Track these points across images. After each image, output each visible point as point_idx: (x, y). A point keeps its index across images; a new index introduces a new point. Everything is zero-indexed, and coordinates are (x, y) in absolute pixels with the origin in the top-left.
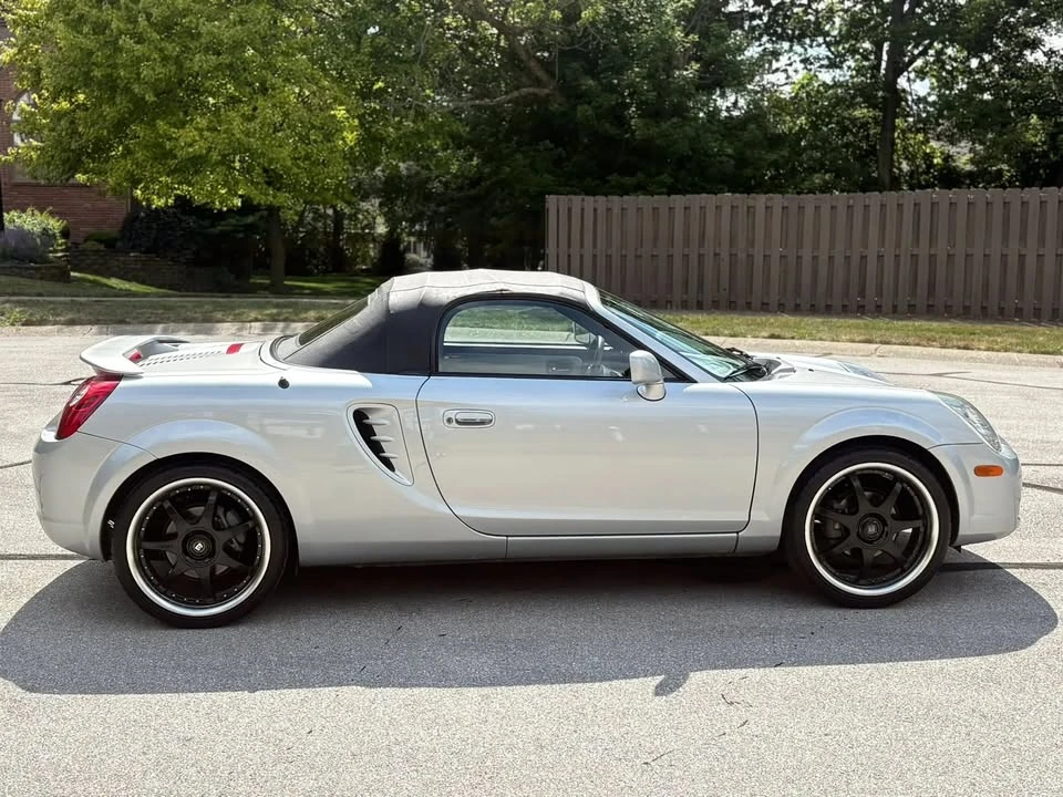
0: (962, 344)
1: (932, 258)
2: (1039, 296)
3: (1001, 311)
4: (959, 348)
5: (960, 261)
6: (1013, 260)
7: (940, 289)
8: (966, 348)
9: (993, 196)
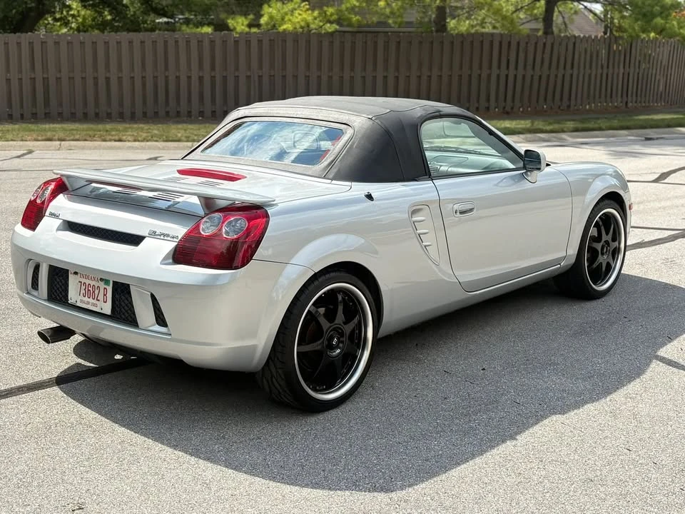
0: (117, 138)
1: (46, 81)
2: (121, 104)
3: (97, 115)
4: (115, 141)
5: (65, 82)
6: (102, 81)
7: (53, 102)
8: (120, 140)
9: (84, 38)
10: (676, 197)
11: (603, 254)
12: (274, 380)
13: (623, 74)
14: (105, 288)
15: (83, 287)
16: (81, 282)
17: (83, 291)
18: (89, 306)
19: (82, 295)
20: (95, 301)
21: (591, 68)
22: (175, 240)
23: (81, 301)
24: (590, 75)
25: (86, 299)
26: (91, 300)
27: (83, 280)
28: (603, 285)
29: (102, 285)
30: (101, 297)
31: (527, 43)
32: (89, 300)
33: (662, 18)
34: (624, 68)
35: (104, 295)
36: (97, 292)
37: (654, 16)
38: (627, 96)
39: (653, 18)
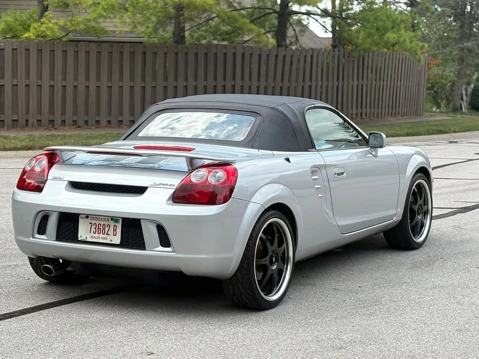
10: (442, 187)
11: (418, 214)
12: (239, 284)
13: (357, 86)
14: (114, 225)
15: (93, 227)
16: (92, 223)
17: (93, 229)
18: (99, 240)
19: (92, 232)
20: (105, 236)
21: (327, 80)
22: (172, 187)
23: (92, 237)
24: (327, 87)
25: (97, 235)
26: (101, 235)
27: (93, 222)
28: (420, 238)
29: (112, 223)
30: (111, 232)
31: (268, 55)
32: (99, 235)
33: (394, 32)
34: (358, 80)
35: (114, 230)
36: (107, 229)
37: (386, 30)
38: (362, 107)
39: (385, 33)
